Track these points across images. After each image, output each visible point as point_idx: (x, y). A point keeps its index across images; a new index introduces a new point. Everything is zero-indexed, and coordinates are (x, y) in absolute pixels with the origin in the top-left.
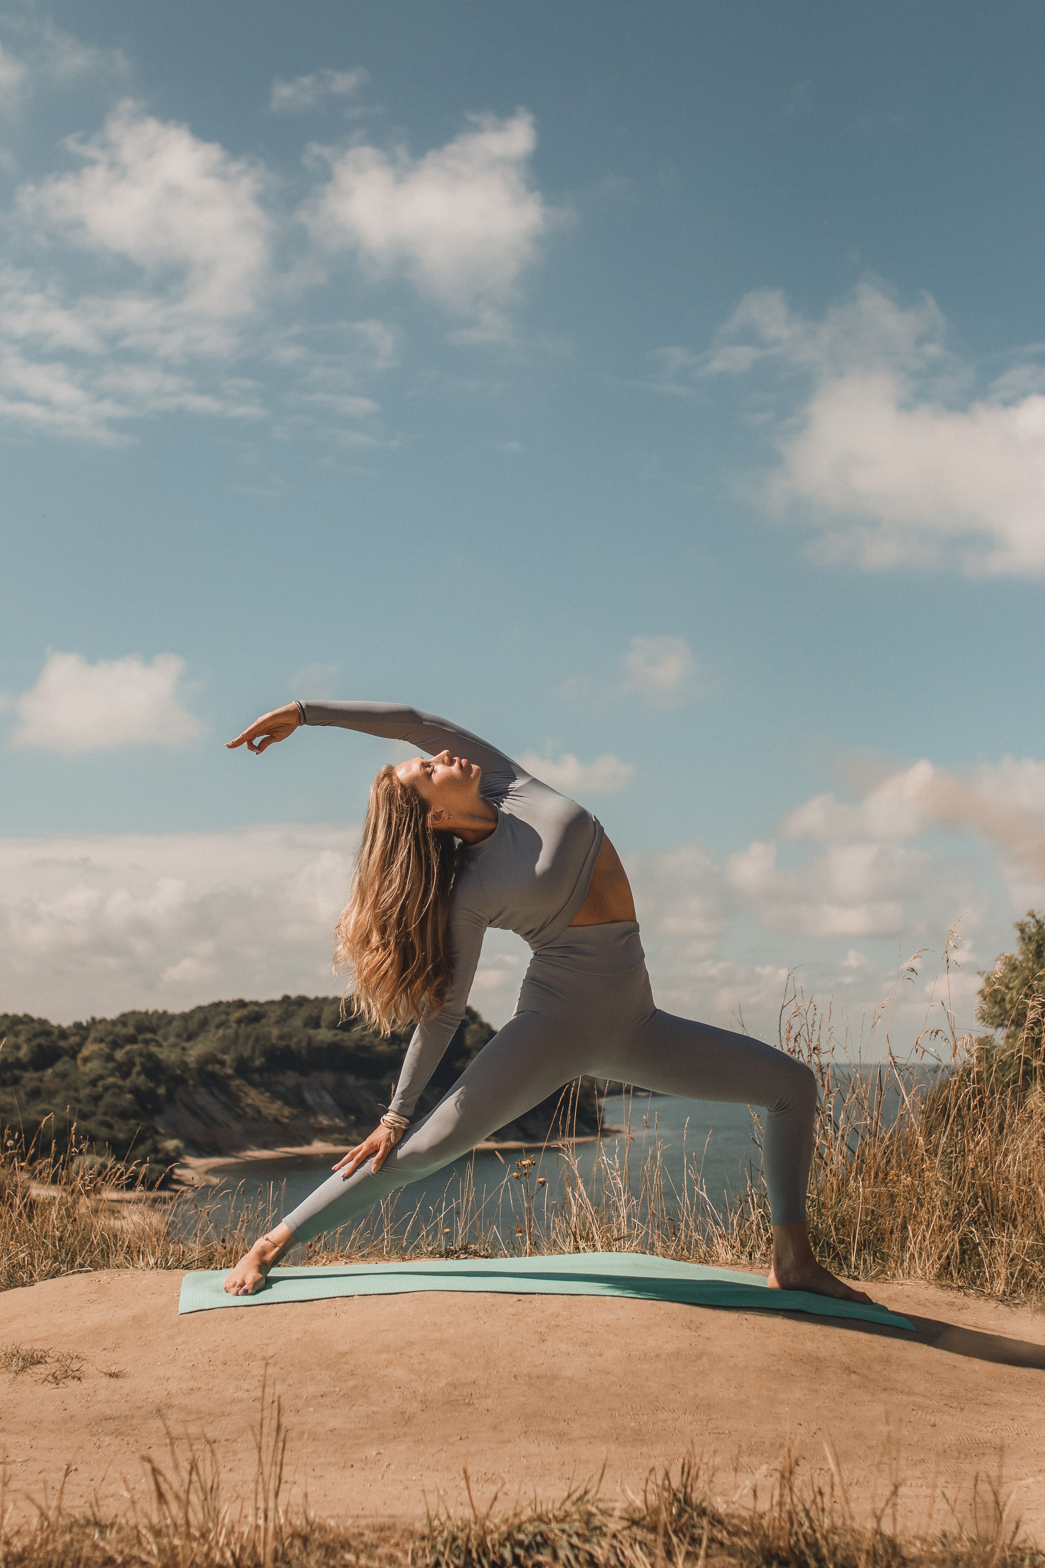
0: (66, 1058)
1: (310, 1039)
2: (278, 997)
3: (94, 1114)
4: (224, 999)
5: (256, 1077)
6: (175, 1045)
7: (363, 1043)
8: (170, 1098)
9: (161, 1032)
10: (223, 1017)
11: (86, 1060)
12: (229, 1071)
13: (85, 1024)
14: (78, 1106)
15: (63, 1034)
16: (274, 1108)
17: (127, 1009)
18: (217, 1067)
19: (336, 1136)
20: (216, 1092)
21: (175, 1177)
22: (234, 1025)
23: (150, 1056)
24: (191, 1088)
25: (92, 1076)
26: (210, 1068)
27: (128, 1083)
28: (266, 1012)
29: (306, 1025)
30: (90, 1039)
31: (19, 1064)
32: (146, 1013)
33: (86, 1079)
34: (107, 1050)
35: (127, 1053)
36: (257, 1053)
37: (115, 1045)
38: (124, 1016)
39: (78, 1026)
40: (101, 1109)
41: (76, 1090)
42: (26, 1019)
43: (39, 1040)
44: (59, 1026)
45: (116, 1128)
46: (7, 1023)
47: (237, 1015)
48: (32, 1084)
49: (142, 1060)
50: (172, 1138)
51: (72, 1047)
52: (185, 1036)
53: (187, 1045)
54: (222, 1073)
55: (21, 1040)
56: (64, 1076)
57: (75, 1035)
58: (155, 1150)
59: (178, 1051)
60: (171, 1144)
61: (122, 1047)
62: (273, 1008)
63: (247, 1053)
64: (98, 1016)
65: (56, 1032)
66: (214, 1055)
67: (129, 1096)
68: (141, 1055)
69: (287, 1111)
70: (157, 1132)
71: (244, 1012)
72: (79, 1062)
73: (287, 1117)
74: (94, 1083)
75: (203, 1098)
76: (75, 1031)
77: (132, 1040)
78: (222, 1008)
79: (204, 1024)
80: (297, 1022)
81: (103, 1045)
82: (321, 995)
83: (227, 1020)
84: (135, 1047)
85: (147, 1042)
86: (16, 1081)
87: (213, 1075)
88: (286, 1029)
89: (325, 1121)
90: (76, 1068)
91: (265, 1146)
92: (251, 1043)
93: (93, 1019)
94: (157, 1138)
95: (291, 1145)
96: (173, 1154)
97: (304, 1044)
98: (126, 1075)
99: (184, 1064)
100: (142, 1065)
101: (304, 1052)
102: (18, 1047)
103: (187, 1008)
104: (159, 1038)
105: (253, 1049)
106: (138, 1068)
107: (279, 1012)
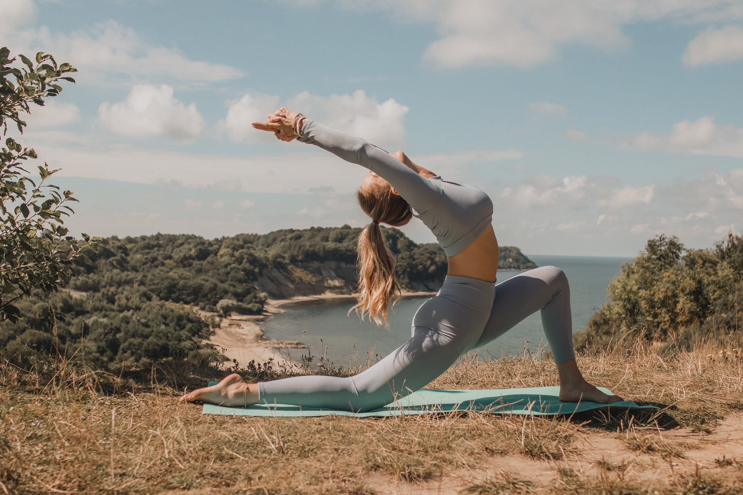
0: (213, 255)
1: (324, 247)
2: (309, 227)
3: (227, 281)
4: (284, 229)
5: (300, 264)
6: (262, 249)
7: (348, 248)
8: (261, 273)
9: (255, 243)
10: (283, 237)
11: (222, 256)
12: (287, 261)
13: (220, 239)
14: (219, 277)
15: (210, 244)
16: (309, 278)
17: (239, 233)
18: (282, 259)
19: (337, 290)
20: (281, 270)
21: (264, 309)
22: (289, 241)
23: (251, 255)
24: (270, 269)
25: (225, 263)
26: (278, 260)
27: (241, 267)
28: (303, 235)
29: (322, 240)
30: (223, 246)
31: (191, 257)
32: (248, 235)
33: (222, 264)
34: (231, 252)
35: (240, 253)
36: (300, 253)
37: (235, 249)
38: (238, 235)
39: (217, 240)
40: (230, 278)
41: (218, 269)
42: (192, 237)
43: (199, 247)
44: (208, 240)
45: (237, 287)
46: (184, 238)
47: (289, 236)
48: (199, 266)
49: (247, 256)
50: (263, 292)
51: (215, 250)
52: (266, 245)
53: (267, 249)
54: (284, 262)
55: (191, 246)
56: (212, 263)
57: (215, 244)
58: (255, 297)
59: (263, 251)
60: (262, 295)
61: (237, 251)
62: (306, 233)
63: (295, 253)
64: (226, 236)
65: (207, 243)
66: (281, 255)
67: (242, 273)
68: (246, 254)
69: (314, 279)
70: (255, 289)
71: (293, 234)
72: (218, 257)
73: (314, 282)
74: (226, 266)
75: (275, 273)
76: (215, 242)
77: (242, 247)
78: (282, 233)
79: (275, 240)
80: (318, 239)
81: (229, 249)
82: (329, 226)
83: (285, 238)
84: (244, 250)
85: (249, 248)
86: (190, 265)
87: (280, 263)
88: (313, 243)
89: (331, 283)
90: (218, 259)
91: (305, 295)
92: (297, 248)
93: (224, 237)
94: (256, 291)
95: (316, 294)
96: (263, 299)
97: (322, 249)
98: (240, 263)
99: (267, 259)
100: (247, 258)
101: (322, 252)
102: (190, 250)
103: (266, 232)
104: (254, 246)
105: (298, 251)
106: (245, 260)
107: (309, 234)
